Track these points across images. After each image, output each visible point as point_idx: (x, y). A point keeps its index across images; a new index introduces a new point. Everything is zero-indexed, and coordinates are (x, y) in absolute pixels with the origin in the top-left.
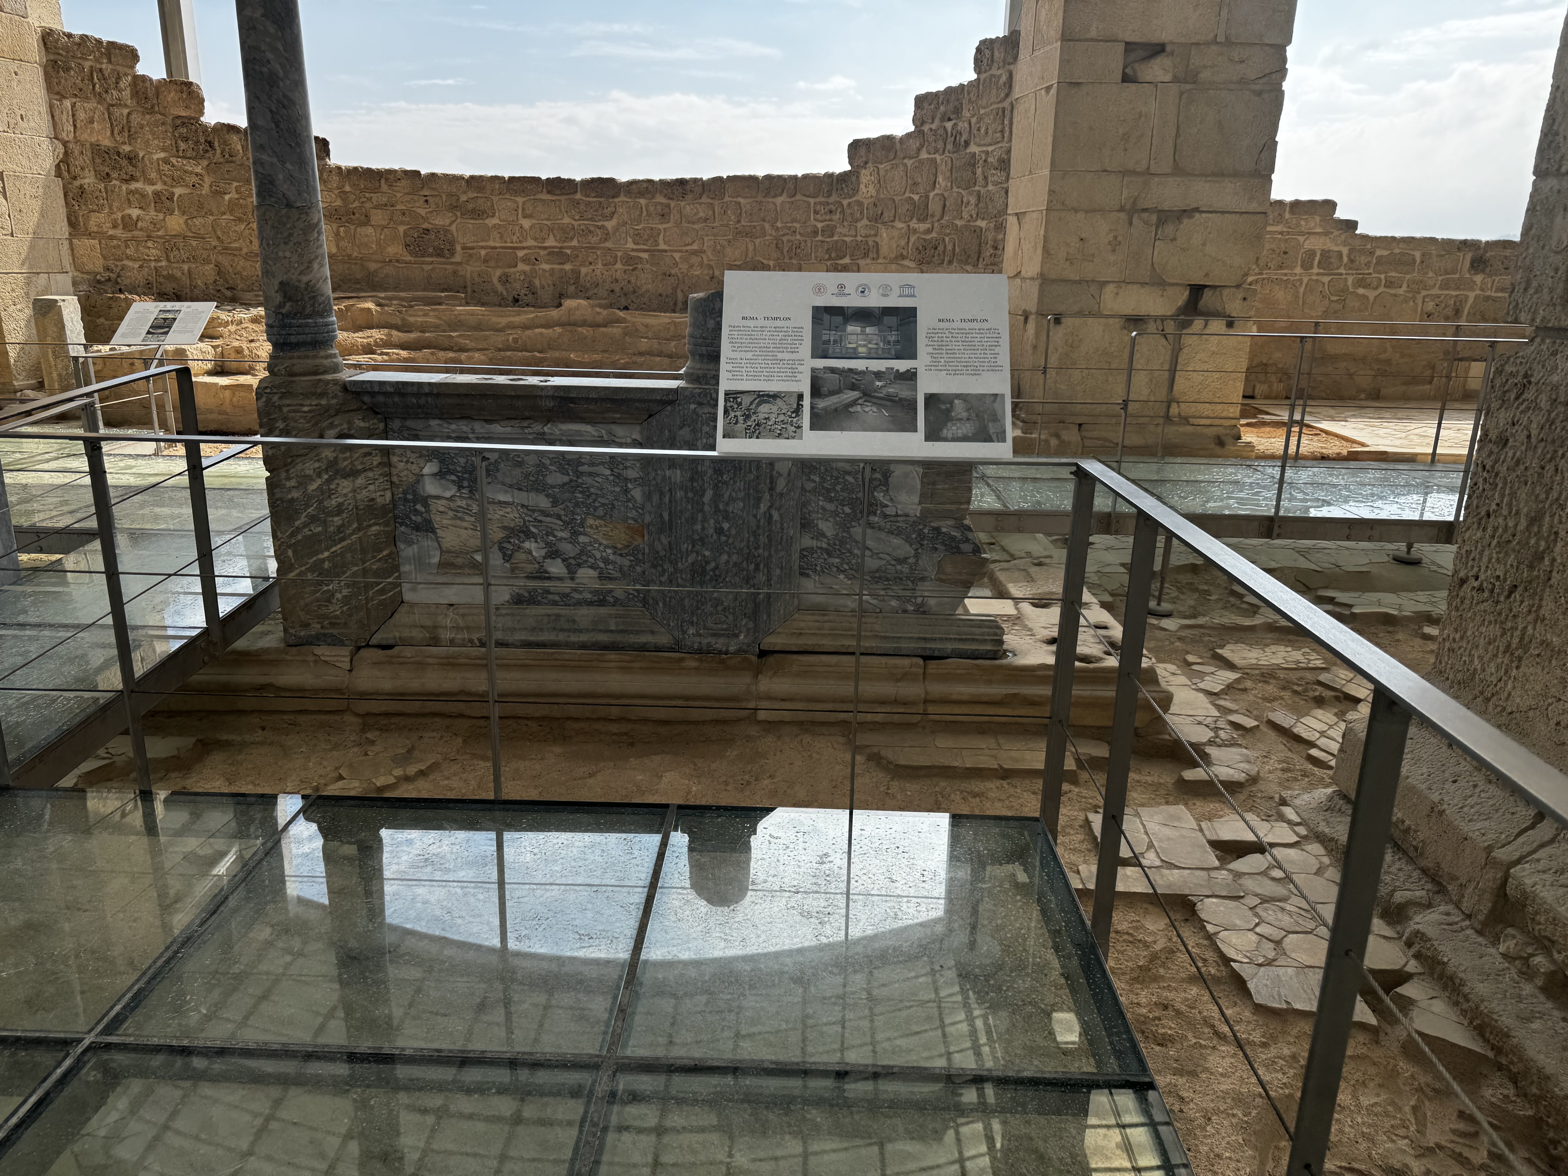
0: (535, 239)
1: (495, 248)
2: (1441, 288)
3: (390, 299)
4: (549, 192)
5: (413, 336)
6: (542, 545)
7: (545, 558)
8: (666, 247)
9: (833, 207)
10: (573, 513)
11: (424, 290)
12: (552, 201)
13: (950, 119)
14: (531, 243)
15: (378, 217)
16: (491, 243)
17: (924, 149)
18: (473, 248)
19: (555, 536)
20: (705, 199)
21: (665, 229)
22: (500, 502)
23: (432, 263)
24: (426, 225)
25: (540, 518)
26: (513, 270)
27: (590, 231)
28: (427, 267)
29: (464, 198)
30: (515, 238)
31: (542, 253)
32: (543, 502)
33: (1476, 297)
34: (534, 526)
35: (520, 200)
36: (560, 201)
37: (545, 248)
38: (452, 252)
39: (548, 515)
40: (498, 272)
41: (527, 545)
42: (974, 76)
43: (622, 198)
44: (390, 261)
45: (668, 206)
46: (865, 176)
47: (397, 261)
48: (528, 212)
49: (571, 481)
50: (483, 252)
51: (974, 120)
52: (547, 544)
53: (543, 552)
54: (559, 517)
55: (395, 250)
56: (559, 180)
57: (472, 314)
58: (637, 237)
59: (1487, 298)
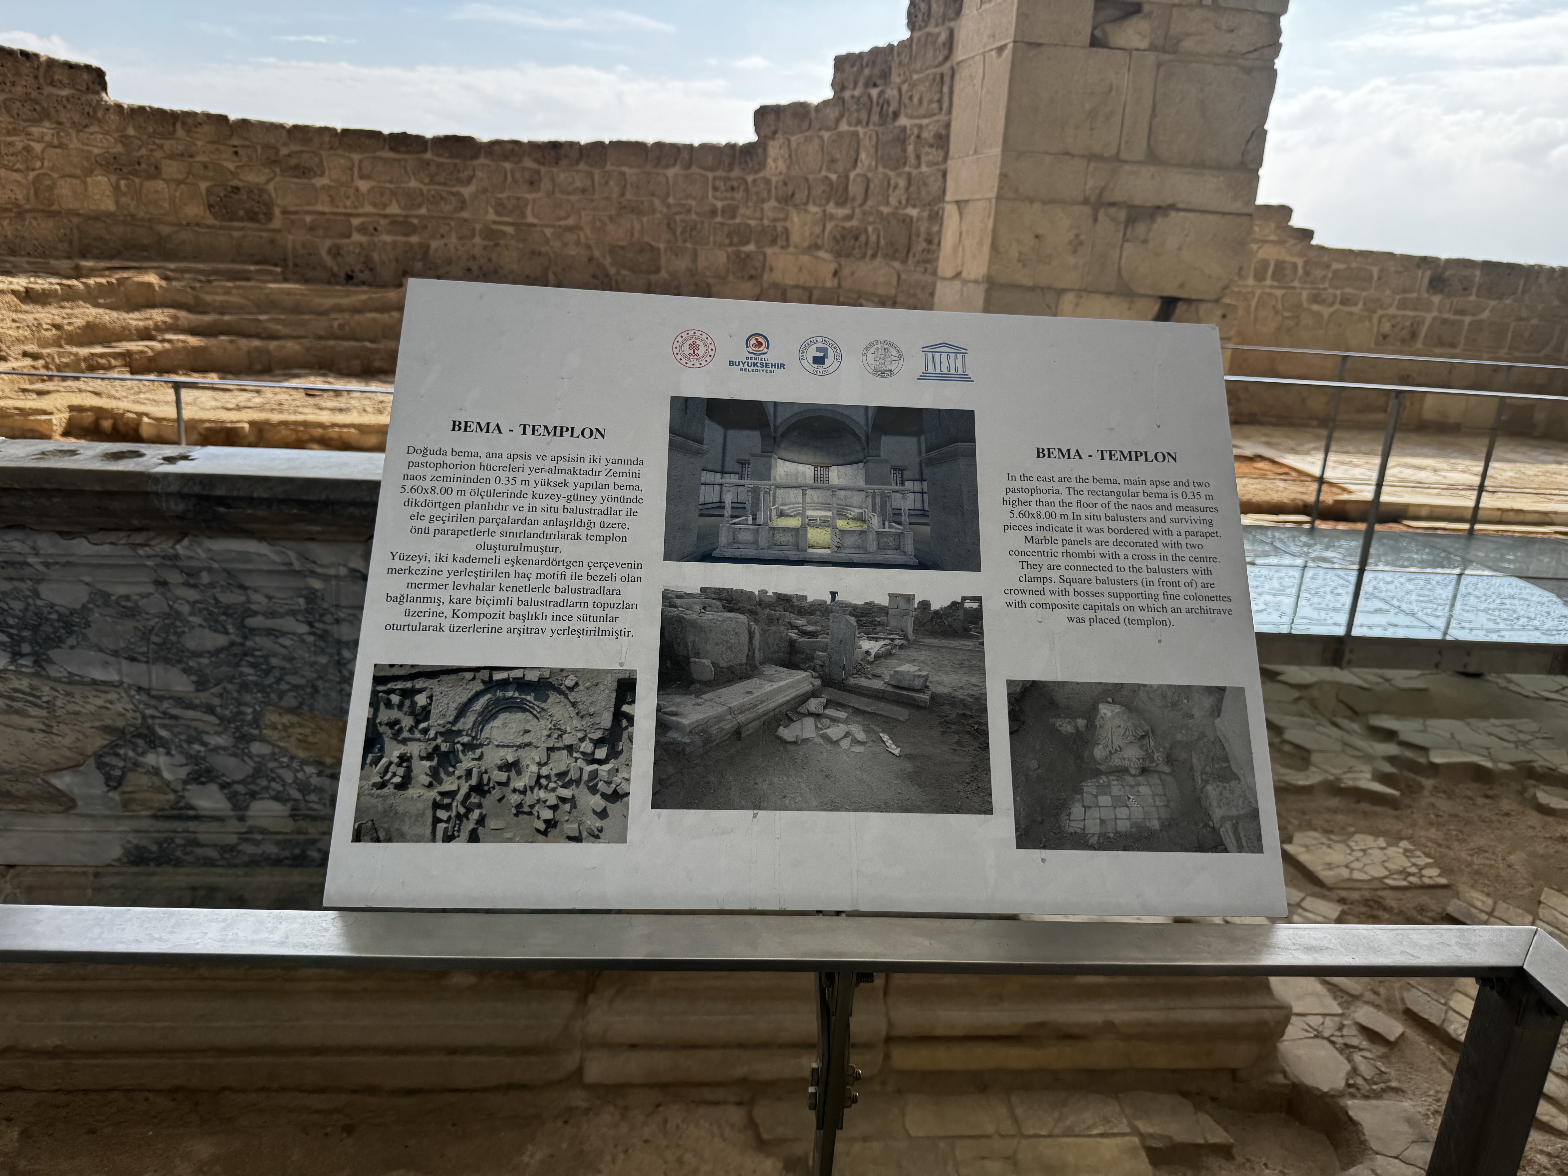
0: (375, 205)
1: (323, 213)
2: (1399, 308)
3: (182, 271)
4: (392, 149)
5: (208, 318)
6: (179, 759)
7: (186, 782)
8: (535, 221)
9: (735, 184)
10: (239, 704)
11: (233, 261)
12: (395, 160)
13: (875, 85)
14: (369, 209)
15: (171, 169)
16: (319, 208)
17: (844, 120)
18: (296, 213)
19: (204, 744)
20: (582, 166)
21: (534, 200)
22: (94, 682)
23: (242, 229)
24: (235, 183)
25: (174, 711)
26: (345, 241)
27: (442, 198)
28: (236, 234)
29: (284, 151)
30: (348, 203)
31: (383, 222)
32: (181, 684)
33: (1435, 319)
34: (164, 726)
35: (356, 157)
36: (405, 160)
37: (386, 216)
38: (269, 216)
39: (189, 706)
40: (328, 243)
41: (151, 759)
42: (905, 34)
43: (482, 160)
44: (188, 224)
45: (538, 172)
46: (774, 149)
47: (198, 225)
48: (365, 172)
49: (232, 644)
50: (308, 218)
51: (905, 87)
52: (189, 757)
53: (183, 773)
54: (210, 709)
55: (194, 210)
56: (404, 135)
57: (289, 293)
58: (501, 208)
59: (1445, 321)
